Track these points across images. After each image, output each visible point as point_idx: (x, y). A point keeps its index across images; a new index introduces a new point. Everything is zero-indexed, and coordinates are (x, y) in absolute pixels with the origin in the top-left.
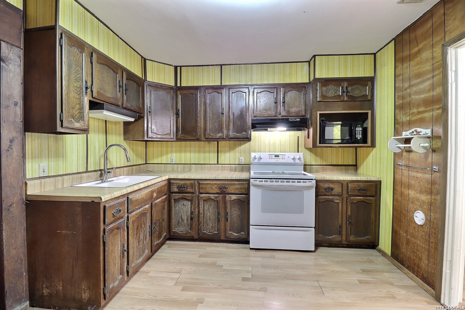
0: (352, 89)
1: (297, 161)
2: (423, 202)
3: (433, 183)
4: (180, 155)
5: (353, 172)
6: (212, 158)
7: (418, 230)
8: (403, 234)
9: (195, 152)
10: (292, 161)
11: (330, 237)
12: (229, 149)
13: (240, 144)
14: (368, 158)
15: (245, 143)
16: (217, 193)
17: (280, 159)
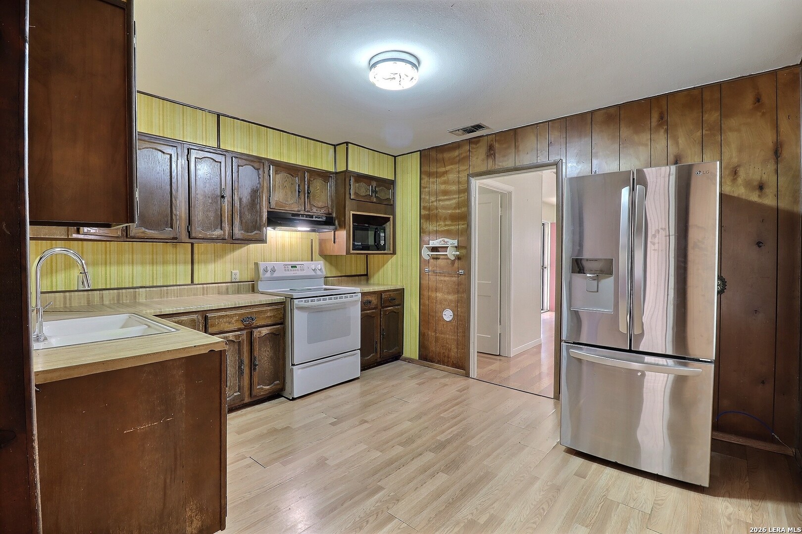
0: (379, 190)
1: (319, 273)
2: (451, 301)
3: (459, 284)
4: (106, 270)
5: (365, 283)
6: (181, 273)
7: (447, 326)
8: (431, 334)
9: (143, 263)
10: (313, 273)
11: (368, 358)
12: (215, 256)
13: (233, 248)
14: (386, 266)
15: (241, 247)
16: (240, 330)
17: (298, 270)
